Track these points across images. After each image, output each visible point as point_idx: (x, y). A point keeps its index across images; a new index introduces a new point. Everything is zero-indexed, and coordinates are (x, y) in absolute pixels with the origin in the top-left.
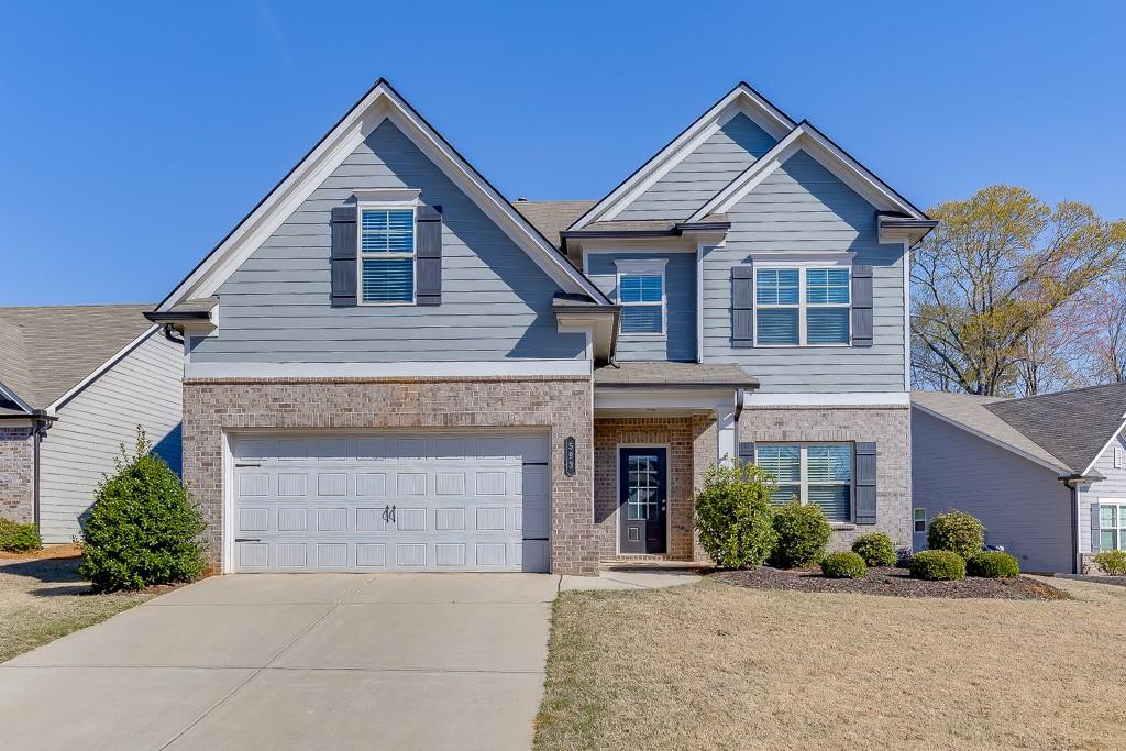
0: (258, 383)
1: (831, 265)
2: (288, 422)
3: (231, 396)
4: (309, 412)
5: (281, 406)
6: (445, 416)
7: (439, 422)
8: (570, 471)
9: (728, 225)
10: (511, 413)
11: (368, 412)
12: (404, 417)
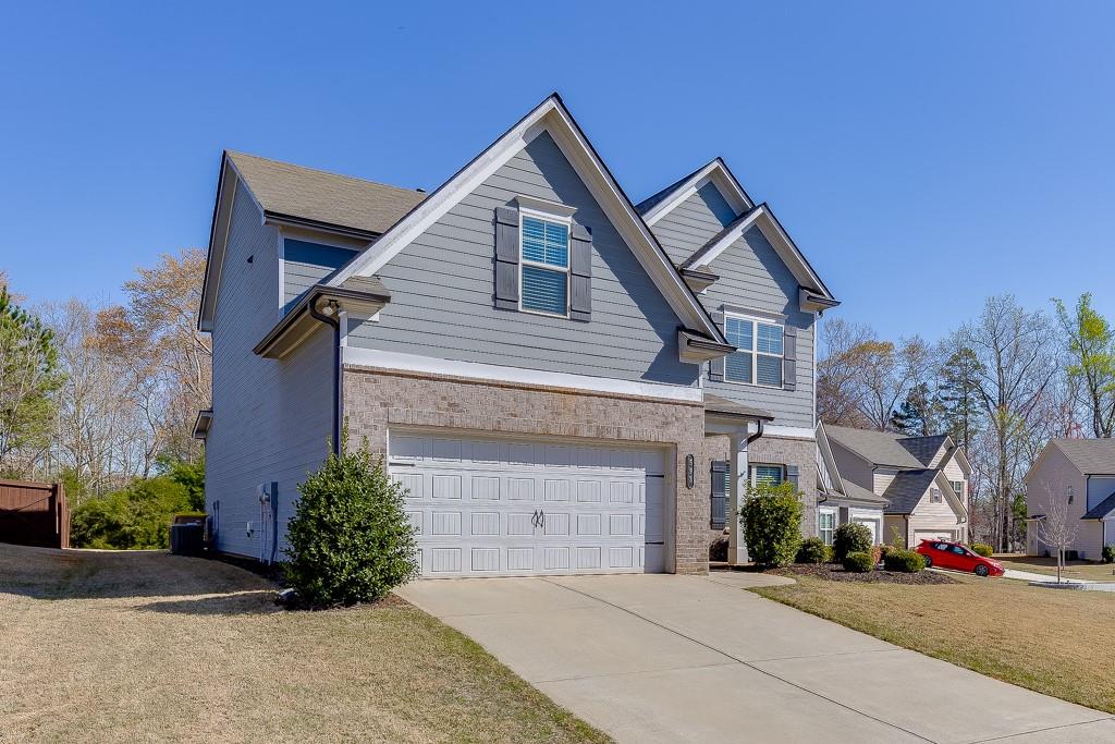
0: (426, 378)
1: (771, 322)
2: (457, 422)
3: (398, 390)
4: (476, 414)
5: (450, 405)
6: (598, 428)
7: (593, 434)
8: (689, 485)
9: (718, 278)
10: (649, 431)
11: (533, 418)
12: (563, 425)
